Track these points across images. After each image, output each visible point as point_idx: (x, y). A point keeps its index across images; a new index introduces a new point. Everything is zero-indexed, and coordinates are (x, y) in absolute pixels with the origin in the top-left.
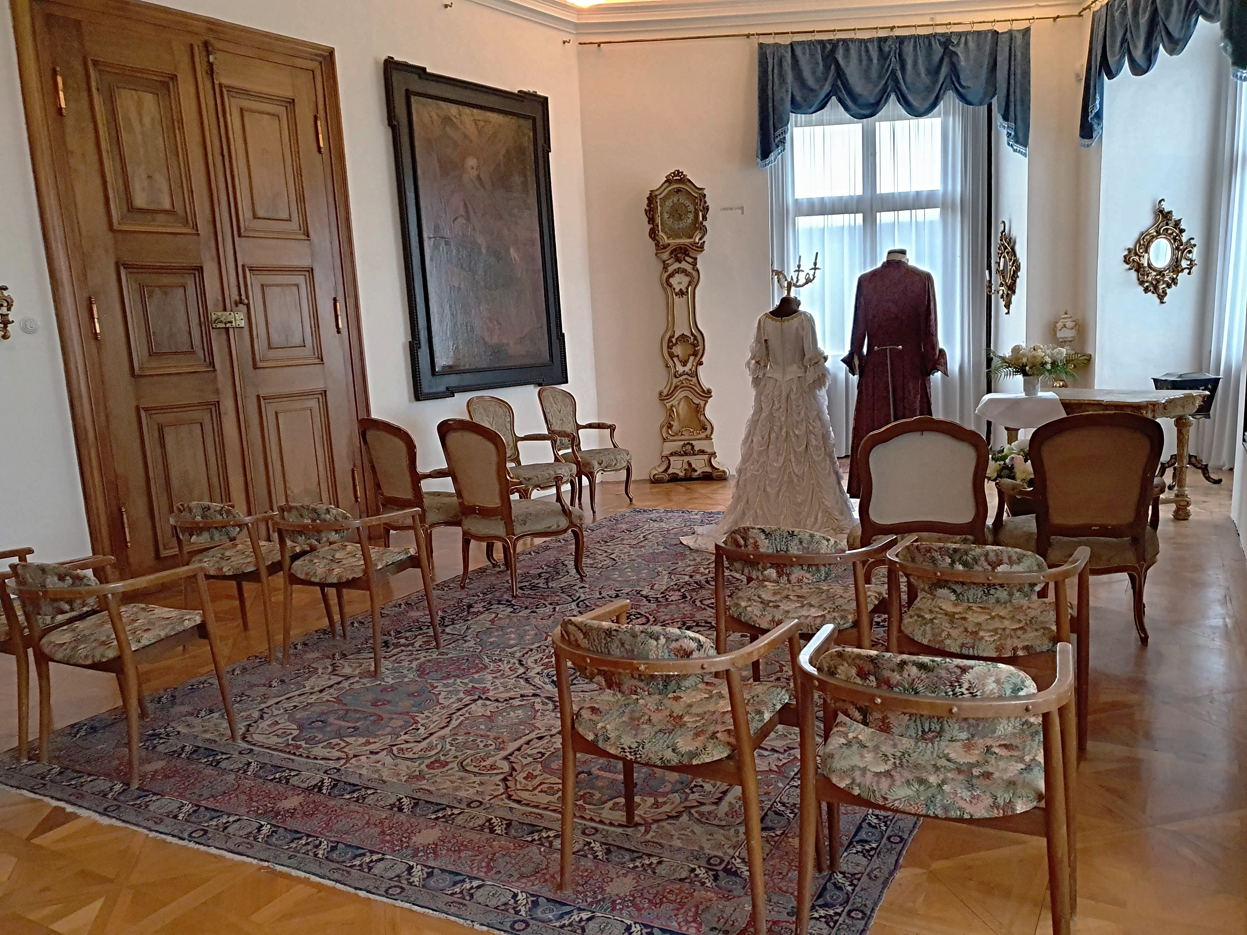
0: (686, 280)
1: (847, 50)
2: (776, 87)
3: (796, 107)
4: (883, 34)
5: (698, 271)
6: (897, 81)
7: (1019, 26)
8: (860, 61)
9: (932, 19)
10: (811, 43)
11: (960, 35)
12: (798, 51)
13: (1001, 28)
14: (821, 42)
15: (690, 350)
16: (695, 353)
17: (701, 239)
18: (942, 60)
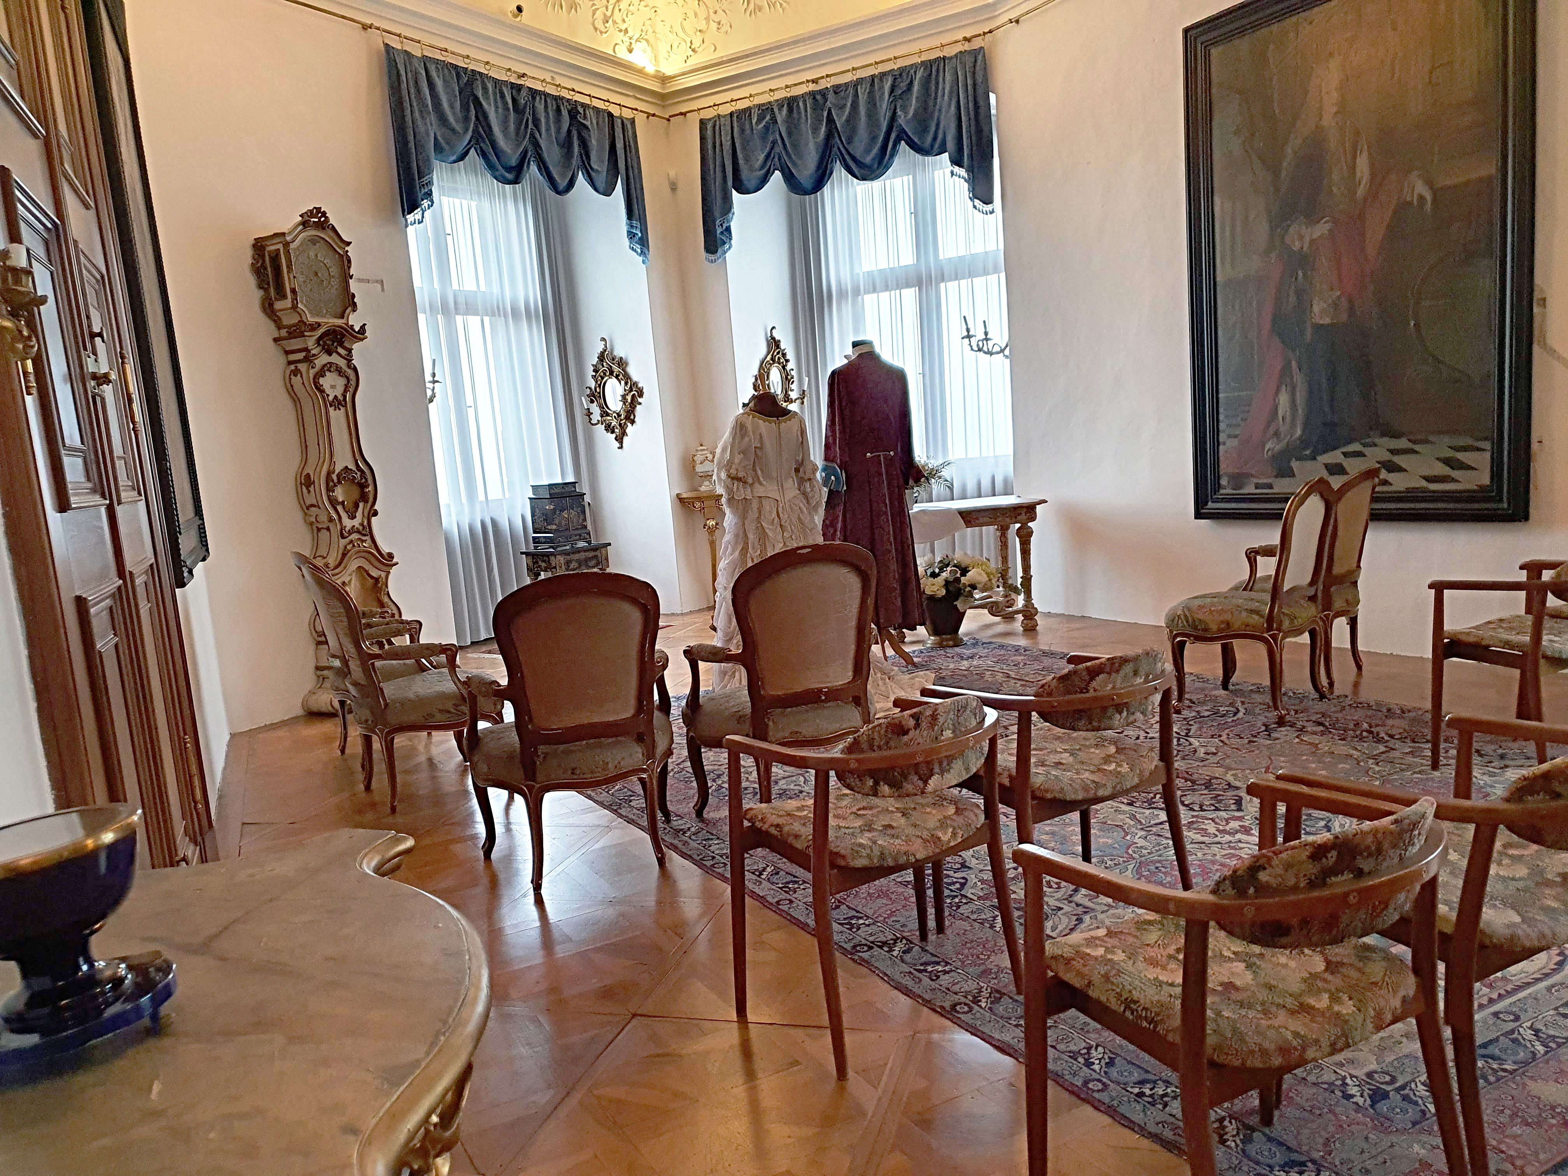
0: (341, 383)
1: (485, 89)
2: (417, 114)
3: (440, 152)
4: (515, 80)
5: (355, 370)
7: (627, 114)
8: (497, 106)
10: (444, 64)
11: (584, 106)
12: (432, 70)
13: (615, 111)
14: (456, 68)
15: (355, 493)
16: (364, 497)
17: (355, 320)
18: (569, 131)
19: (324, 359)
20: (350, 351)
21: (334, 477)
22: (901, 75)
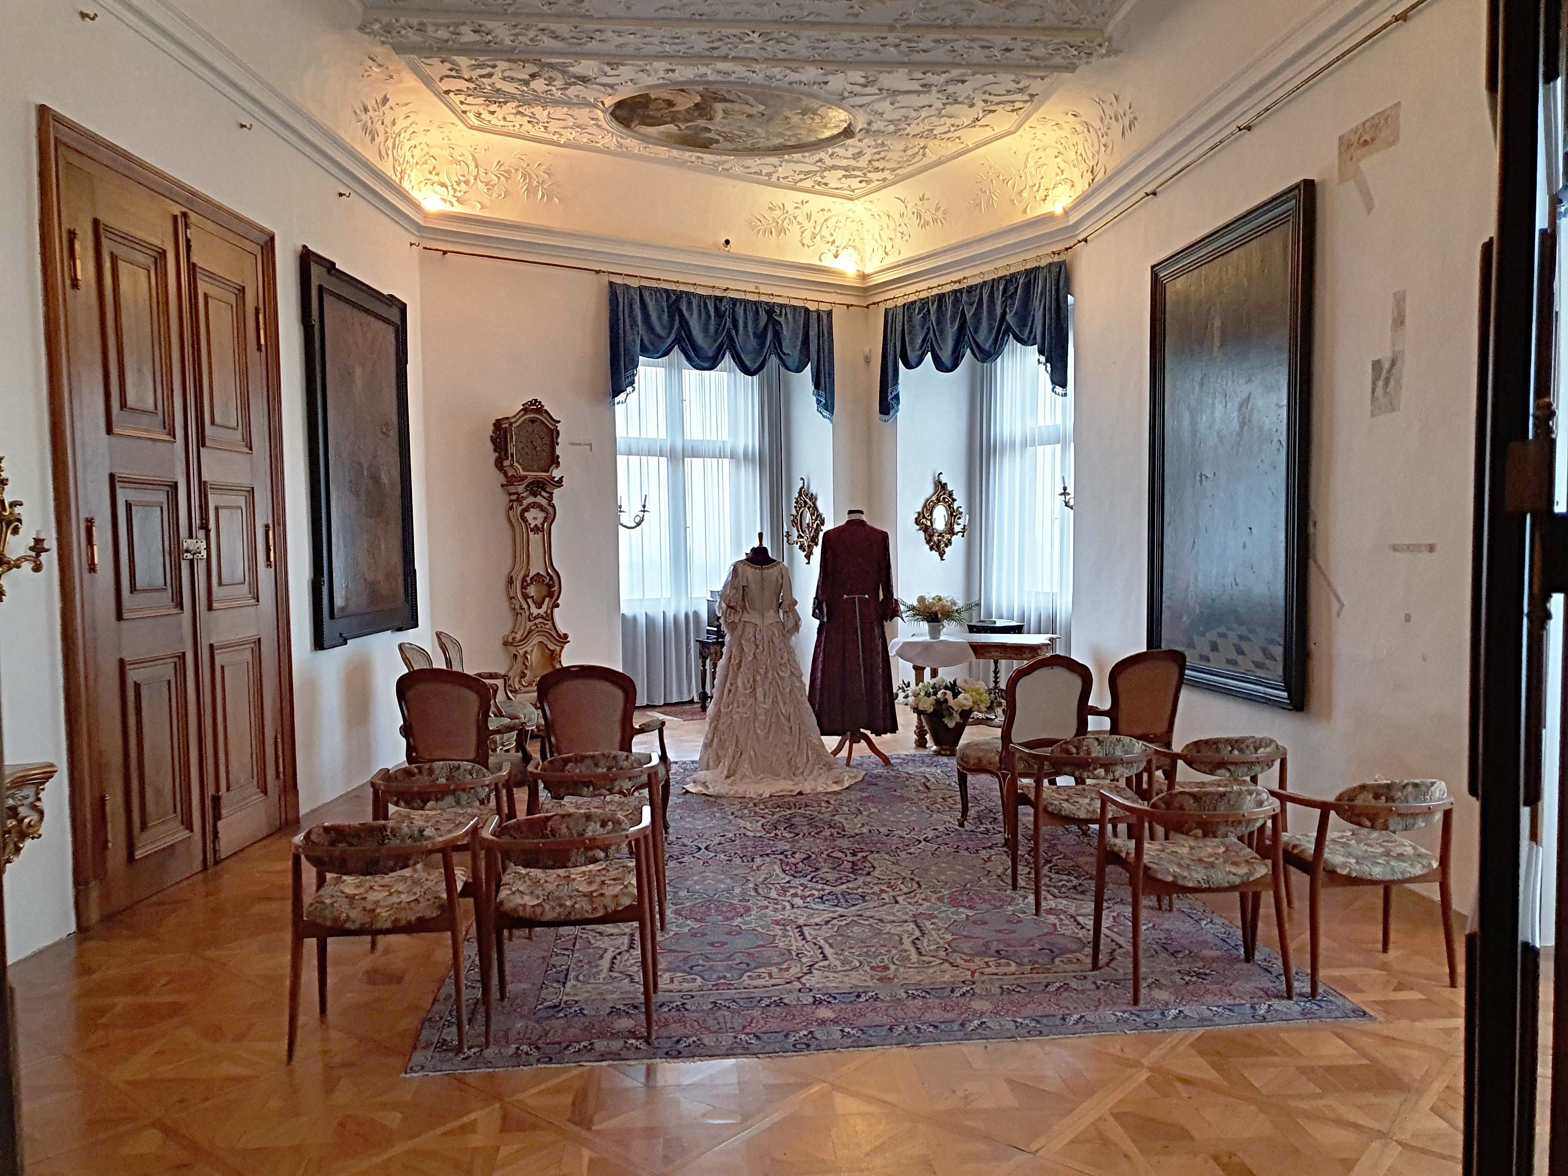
0: (541, 516)
1: (690, 303)
2: (628, 327)
3: (645, 351)
4: (718, 293)
5: (554, 507)
6: (732, 340)
7: (824, 307)
8: (700, 315)
9: (757, 288)
10: (657, 290)
11: (781, 306)
12: (646, 295)
13: (812, 307)
14: (667, 291)
15: (544, 590)
16: (550, 595)
17: (556, 473)
18: (766, 326)
19: (531, 499)
20: (551, 494)
21: (528, 580)
22: (1011, 280)
